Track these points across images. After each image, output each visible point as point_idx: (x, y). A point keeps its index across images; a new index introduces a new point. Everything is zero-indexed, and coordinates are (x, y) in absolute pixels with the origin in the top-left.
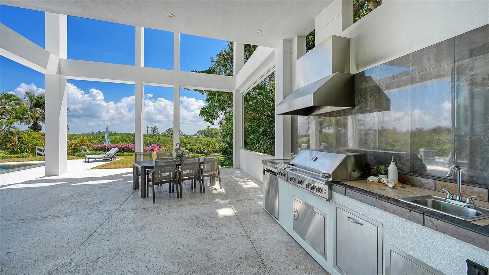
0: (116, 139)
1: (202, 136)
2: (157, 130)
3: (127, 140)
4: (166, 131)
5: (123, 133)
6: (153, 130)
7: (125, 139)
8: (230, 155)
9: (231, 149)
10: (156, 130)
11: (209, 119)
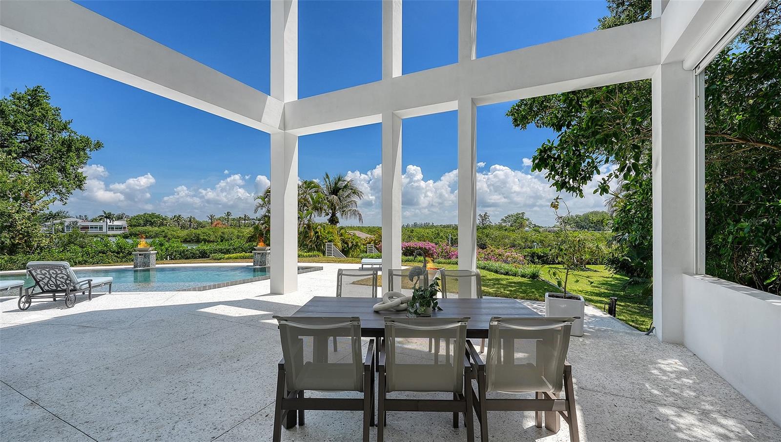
0: (428, 234)
1: (572, 228)
2: (488, 220)
3: (441, 234)
4: (503, 220)
5: (441, 225)
6: (483, 220)
7: (438, 234)
8: (638, 276)
9: (642, 259)
10: (486, 219)
11: (567, 180)
